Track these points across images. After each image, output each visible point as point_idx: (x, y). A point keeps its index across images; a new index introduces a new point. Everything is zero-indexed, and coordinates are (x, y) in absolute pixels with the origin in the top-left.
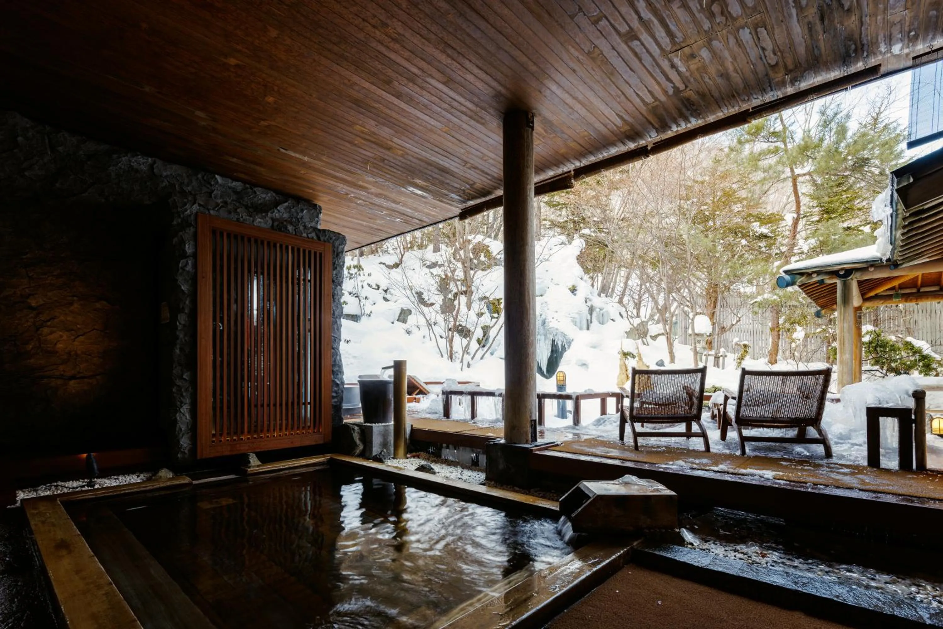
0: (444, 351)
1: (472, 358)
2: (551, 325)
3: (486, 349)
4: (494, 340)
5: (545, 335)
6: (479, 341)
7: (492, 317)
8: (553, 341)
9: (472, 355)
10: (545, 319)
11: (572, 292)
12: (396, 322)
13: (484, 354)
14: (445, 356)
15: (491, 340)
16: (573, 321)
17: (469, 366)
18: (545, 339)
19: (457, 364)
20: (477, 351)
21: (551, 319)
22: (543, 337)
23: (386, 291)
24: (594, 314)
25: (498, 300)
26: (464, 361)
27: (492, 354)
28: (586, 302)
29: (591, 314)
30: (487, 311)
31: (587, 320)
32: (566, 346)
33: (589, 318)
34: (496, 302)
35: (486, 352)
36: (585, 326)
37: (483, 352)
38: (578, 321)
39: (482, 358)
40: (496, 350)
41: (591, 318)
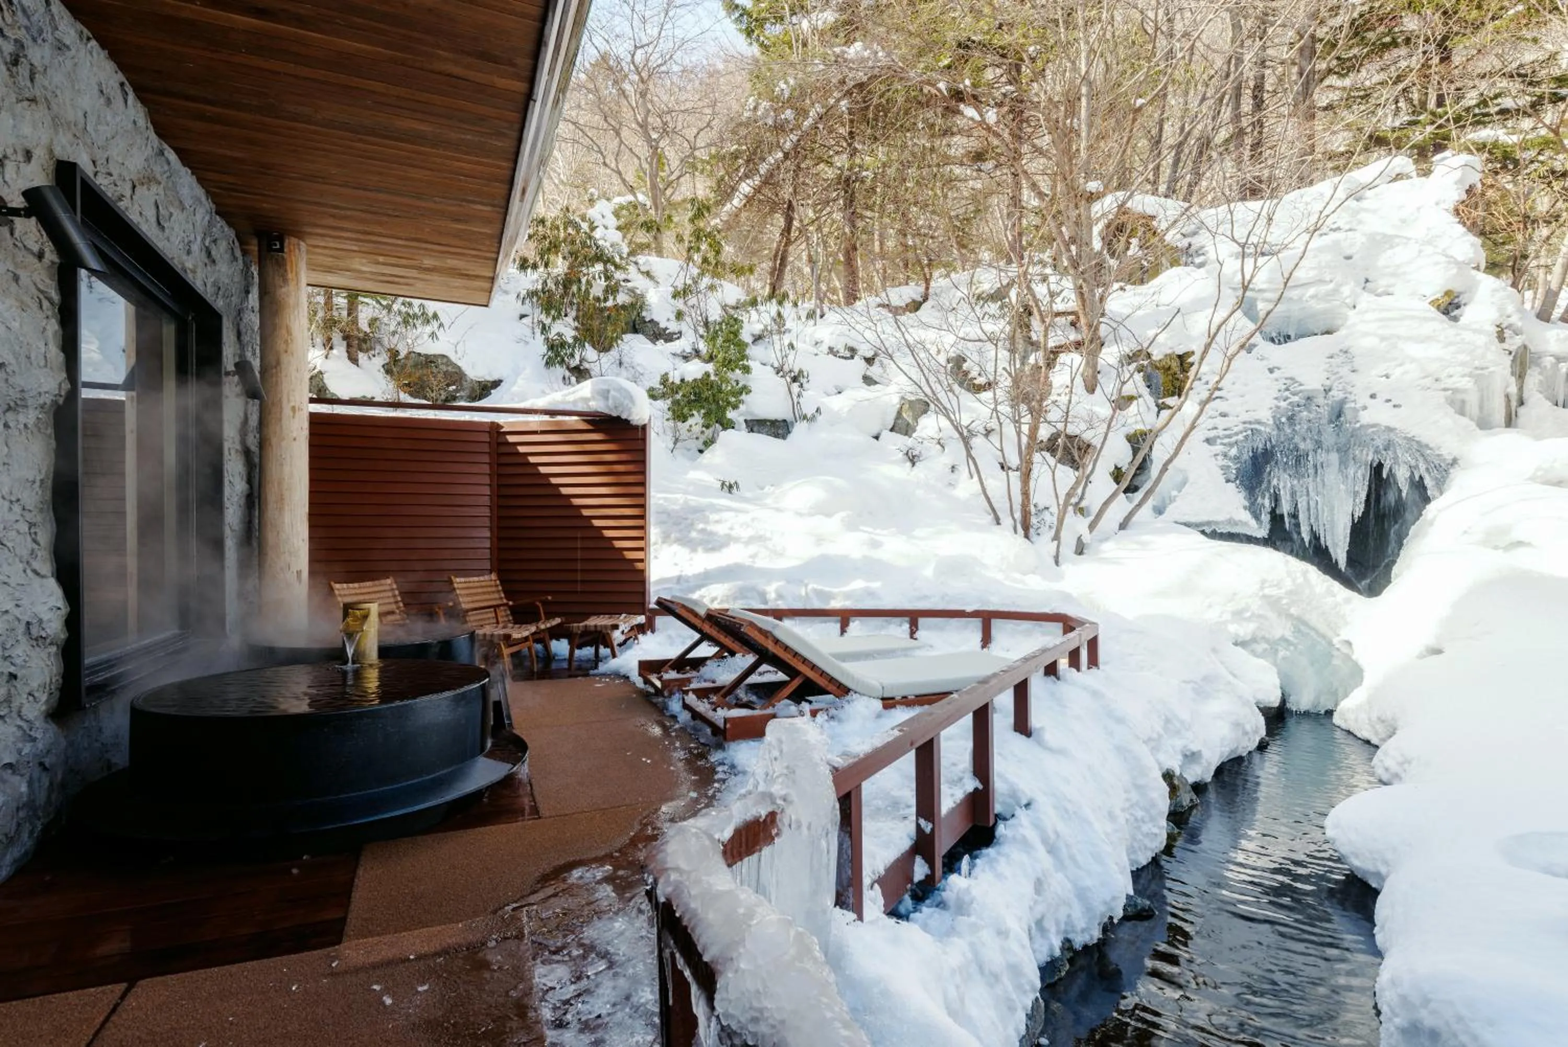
0: (1001, 505)
1: (1092, 527)
2: (1365, 418)
3: (1138, 496)
4: (1165, 469)
5: (1344, 451)
6: (1117, 475)
7: (1161, 407)
8: (1377, 469)
9: (1092, 518)
10: (1343, 402)
11: (1446, 312)
12: (886, 435)
13: (1131, 514)
14: (1007, 521)
15: (1155, 470)
16: (1451, 403)
17: (1080, 549)
18: (1343, 463)
19: (1045, 544)
20: (1106, 504)
21: (1364, 400)
22: (1334, 457)
23: (869, 361)
24: (1533, 379)
25: (1180, 357)
26: (1063, 534)
27: (1159, 511)
28: (1501, 338)
29: (1521, 377)
30: (1145, 391)
31: (1507, 397)
32: (1428, 482)
33: (1513, 389)
34: (1175, 365)
35: (1139, 505)
36: (1499, 415)
37: (1131, 507)
38: (1473, 400)
39: (1123, 526)
40: (1172, 500)
41: (1521, 389)
